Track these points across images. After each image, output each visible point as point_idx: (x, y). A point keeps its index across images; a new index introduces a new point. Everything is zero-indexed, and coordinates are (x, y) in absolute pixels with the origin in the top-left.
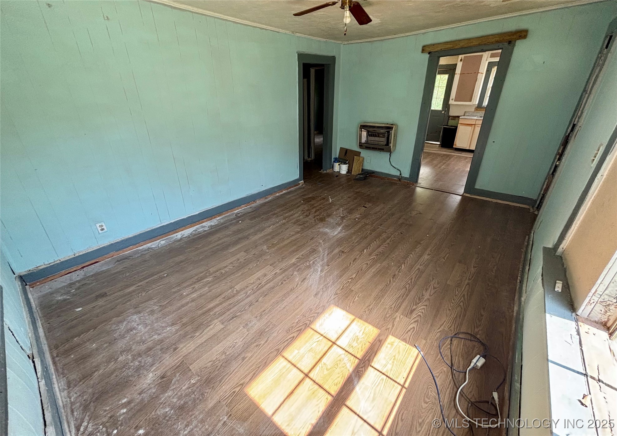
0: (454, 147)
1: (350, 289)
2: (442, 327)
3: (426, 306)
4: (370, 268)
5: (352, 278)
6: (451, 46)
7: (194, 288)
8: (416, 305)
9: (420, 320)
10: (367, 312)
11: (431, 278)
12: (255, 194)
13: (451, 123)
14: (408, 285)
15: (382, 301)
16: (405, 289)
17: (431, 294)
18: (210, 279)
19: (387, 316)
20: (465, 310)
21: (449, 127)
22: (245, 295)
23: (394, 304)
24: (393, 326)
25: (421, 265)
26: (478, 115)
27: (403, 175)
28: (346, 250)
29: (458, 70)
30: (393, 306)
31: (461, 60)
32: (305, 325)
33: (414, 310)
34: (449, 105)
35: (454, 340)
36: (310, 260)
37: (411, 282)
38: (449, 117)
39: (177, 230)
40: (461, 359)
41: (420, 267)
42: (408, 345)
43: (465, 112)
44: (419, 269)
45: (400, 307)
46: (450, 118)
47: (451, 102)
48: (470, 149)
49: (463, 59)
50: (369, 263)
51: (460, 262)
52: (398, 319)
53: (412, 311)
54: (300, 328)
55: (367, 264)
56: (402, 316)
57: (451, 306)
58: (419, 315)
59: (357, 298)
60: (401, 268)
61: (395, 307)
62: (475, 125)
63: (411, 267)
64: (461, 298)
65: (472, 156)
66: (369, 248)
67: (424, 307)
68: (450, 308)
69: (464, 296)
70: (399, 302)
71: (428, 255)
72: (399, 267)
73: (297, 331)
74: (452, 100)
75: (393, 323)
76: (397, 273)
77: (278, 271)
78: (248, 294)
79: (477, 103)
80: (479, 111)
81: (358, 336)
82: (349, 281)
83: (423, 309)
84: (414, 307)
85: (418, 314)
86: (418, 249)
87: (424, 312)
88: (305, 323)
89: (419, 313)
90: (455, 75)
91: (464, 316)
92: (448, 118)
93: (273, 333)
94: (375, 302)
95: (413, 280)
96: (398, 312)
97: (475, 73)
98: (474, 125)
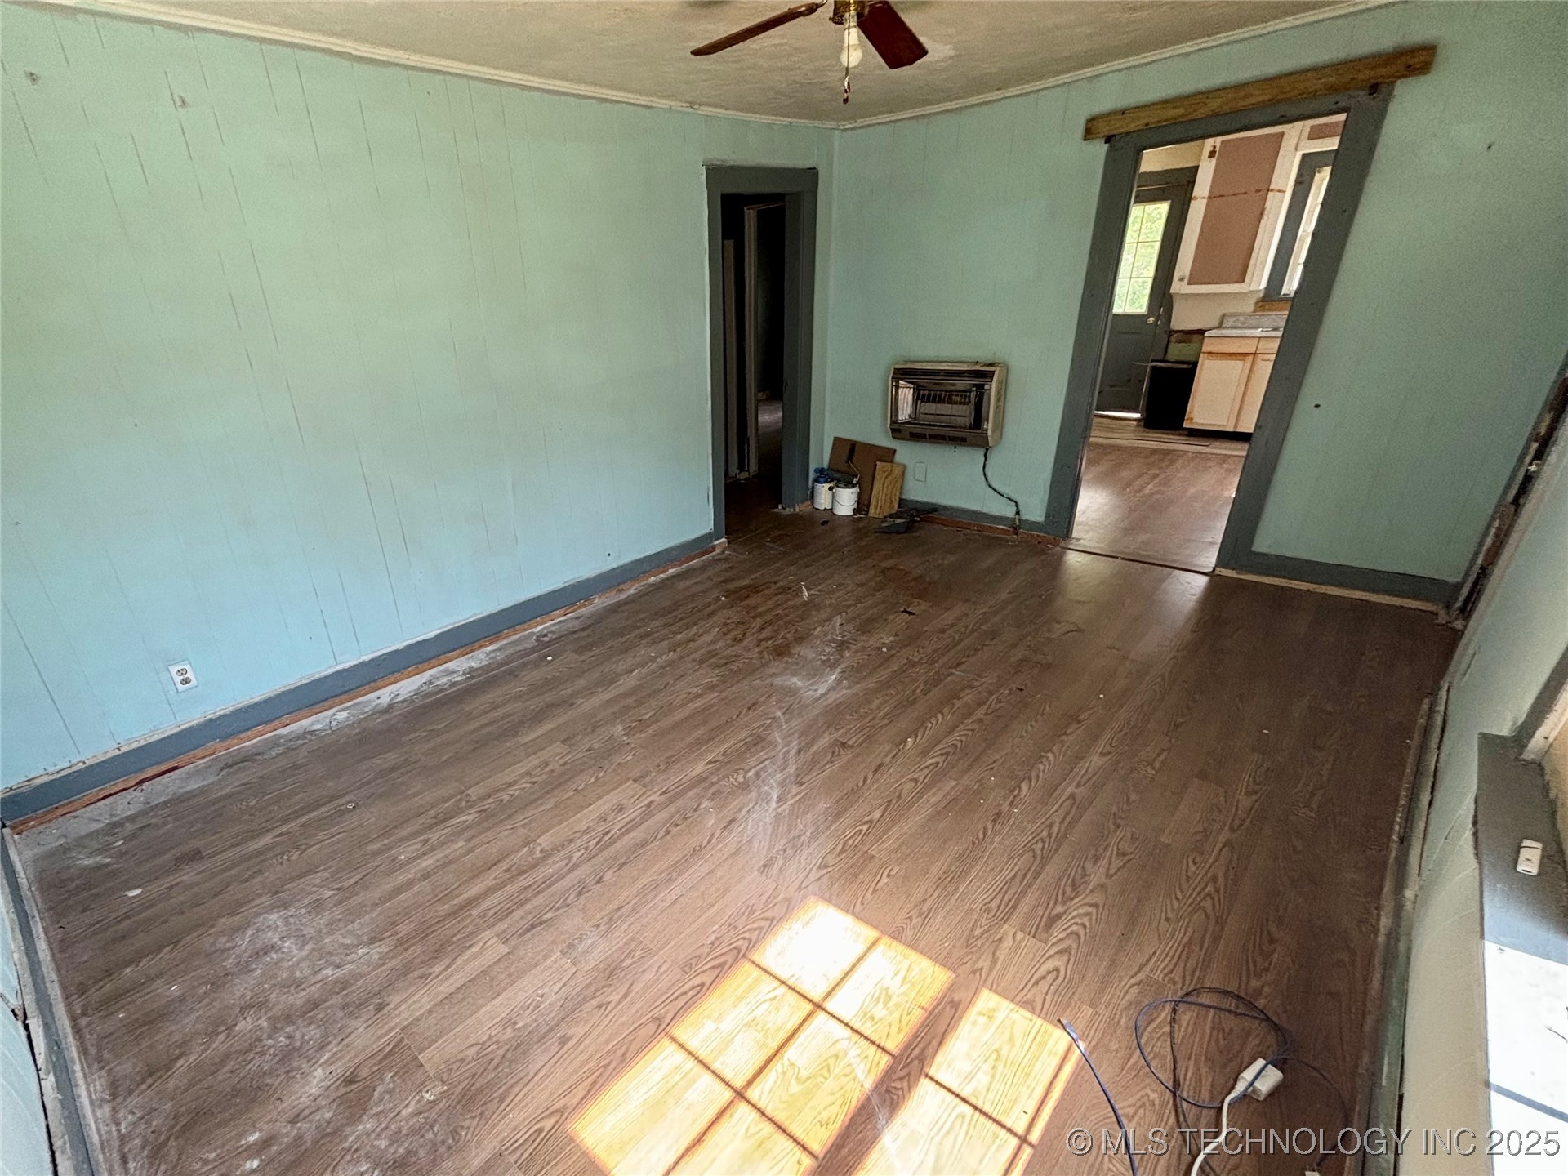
0: (1186, 425)
1: (866, 852)
2: (1147, 970)
3: (1096, 906)
4: (921, 794)
5: (870, 822)
6: (1181, 111)
7: (426, 841)
8: (1064, 903)
9: (1074, 946)
10: (914, 921)
11: (1111, 824)
12: (588, 580)
13: (1177, 351)
14: (1040, 844)
15: (962, 888)
16: (1031, 854)
17: (1112, 871)
18: (470, 818)
19: (977, 932)
20: (1221, 922)
21: (1170, 365)
22: (567, 865)
23: (998, 900)
24: (994, 962)
25: (1078, 785)
26: (1266, 321)
27: (1025, 516)
28: (853, 740)
29: (1203, 187)
30: (994, 905)
31: (1212, 154)
32: (736, 951)
33: (1059, 916)
34: (1171, 296)
35: (1184, 1012)
36: (746, 768)
37: (1050, 835)
38: (1170, 336)
39: (380, 683)
40: (1204, 1070)
41: (1076, 791)
42: (1039, 1021)
43: (1223, 317)
44: (1073, 796)
45: (1014, 907)
46: (1174, 337)
47: (1177, 287)
48: (1239, 430)
49: (1217, 149)
50: (921, 778)
51: (1203, 775)
52: (1008, 943)
53: (1052, 921)
54: (721, 960)
55: (916, 780)
56: (1020, 936)
57: (1173, 910)
58: (1072, 933)
59: (885, 880)
60: (1019, 794)
61: (999, 907)
62: (1255, 354)
63: (1051, 790)
64: (1206, 886)
65: (1245, 454)
66: (920, 735)
67: (1090, 909)
68: (1170, 915)
69: (1214, 879)
70: (1011, 892)
71: (1102, 754)
72: (1014, 790)
73: (713, 967)
74: (1182, 279)
75: (994, 954)
76: (1005, 806)
77: (656, 797)
78: (574, 860)
79: (1263, 285)
80: (1269, 310)
81: (888, 988)
82: (861, 831)
83: (1087, 914)
84: (1059, 909)
85: (1068, 931)
86: (1071, 738)
87: (1087, 924)
88: (735, 948)
89: (1075, 928)
90: (1193, 203)
91: (1216, 939)
92: (1166, 336)
93: (644, 971)
94: (939, 890)
95: (1055, 829)
96: (1011, 921)
97: (1258, 191)
98: (1251, 357)
